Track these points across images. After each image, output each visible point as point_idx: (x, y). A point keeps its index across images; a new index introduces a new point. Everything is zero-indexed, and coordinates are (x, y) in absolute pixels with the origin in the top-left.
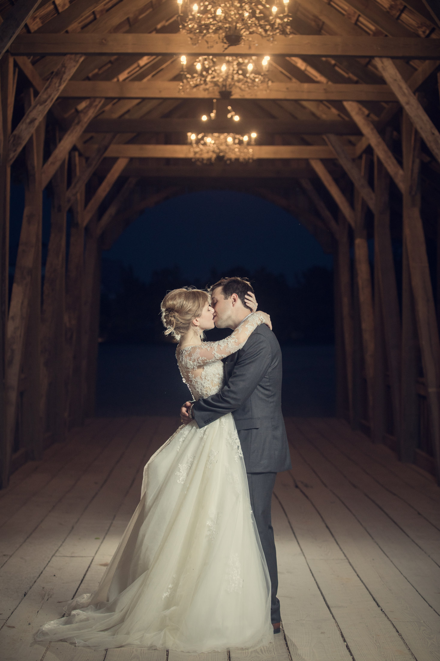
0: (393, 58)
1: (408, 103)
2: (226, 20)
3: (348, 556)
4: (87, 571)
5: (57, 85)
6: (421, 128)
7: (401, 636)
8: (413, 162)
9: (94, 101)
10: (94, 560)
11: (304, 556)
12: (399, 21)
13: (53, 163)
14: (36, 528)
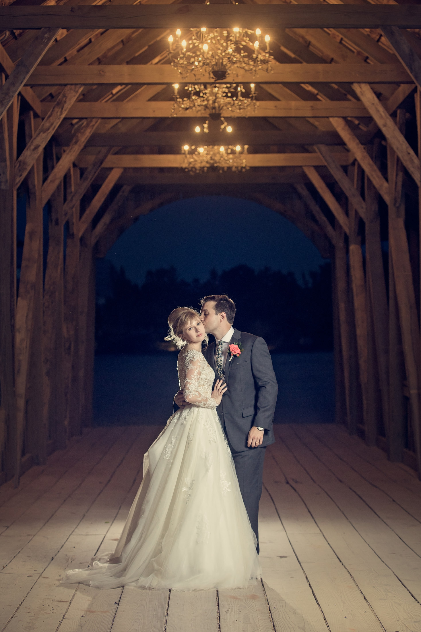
0: (369, 83)
1: (385, 125)
2: (213, 57)
3: (323, 531)
4: (101, 544)
5: (59, 114)
6: (398, 149)
7: (353, 578)
8: (397, 175)
9: (91, 121)
10: (106, 537)
11: (286, 531)
12: (380, 44)
13: (52, 181)
14: (52, 517)
